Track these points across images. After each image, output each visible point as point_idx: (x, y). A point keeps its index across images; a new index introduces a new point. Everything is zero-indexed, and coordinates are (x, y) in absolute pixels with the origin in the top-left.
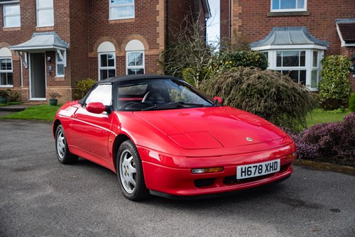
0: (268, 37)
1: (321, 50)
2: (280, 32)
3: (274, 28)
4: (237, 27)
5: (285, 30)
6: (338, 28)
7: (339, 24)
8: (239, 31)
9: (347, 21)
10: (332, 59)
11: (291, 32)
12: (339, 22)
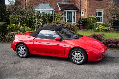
0: (38, 6)
1: (53, 11)
2: (42, 4)
3: (40, 3)
4: (28, 2)
5: (43, 4)
6: (58, 5)
7: (58, 4)
8: (29, 3)
9: (60, 3)
10: (58, 14)
11: (45, 4)
12: (58, 3)
